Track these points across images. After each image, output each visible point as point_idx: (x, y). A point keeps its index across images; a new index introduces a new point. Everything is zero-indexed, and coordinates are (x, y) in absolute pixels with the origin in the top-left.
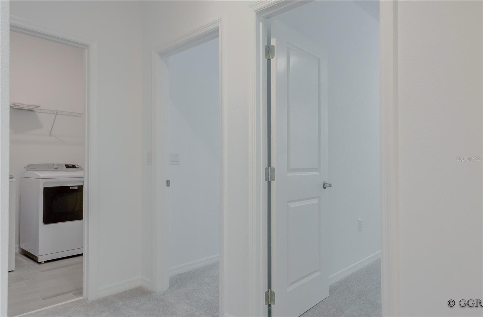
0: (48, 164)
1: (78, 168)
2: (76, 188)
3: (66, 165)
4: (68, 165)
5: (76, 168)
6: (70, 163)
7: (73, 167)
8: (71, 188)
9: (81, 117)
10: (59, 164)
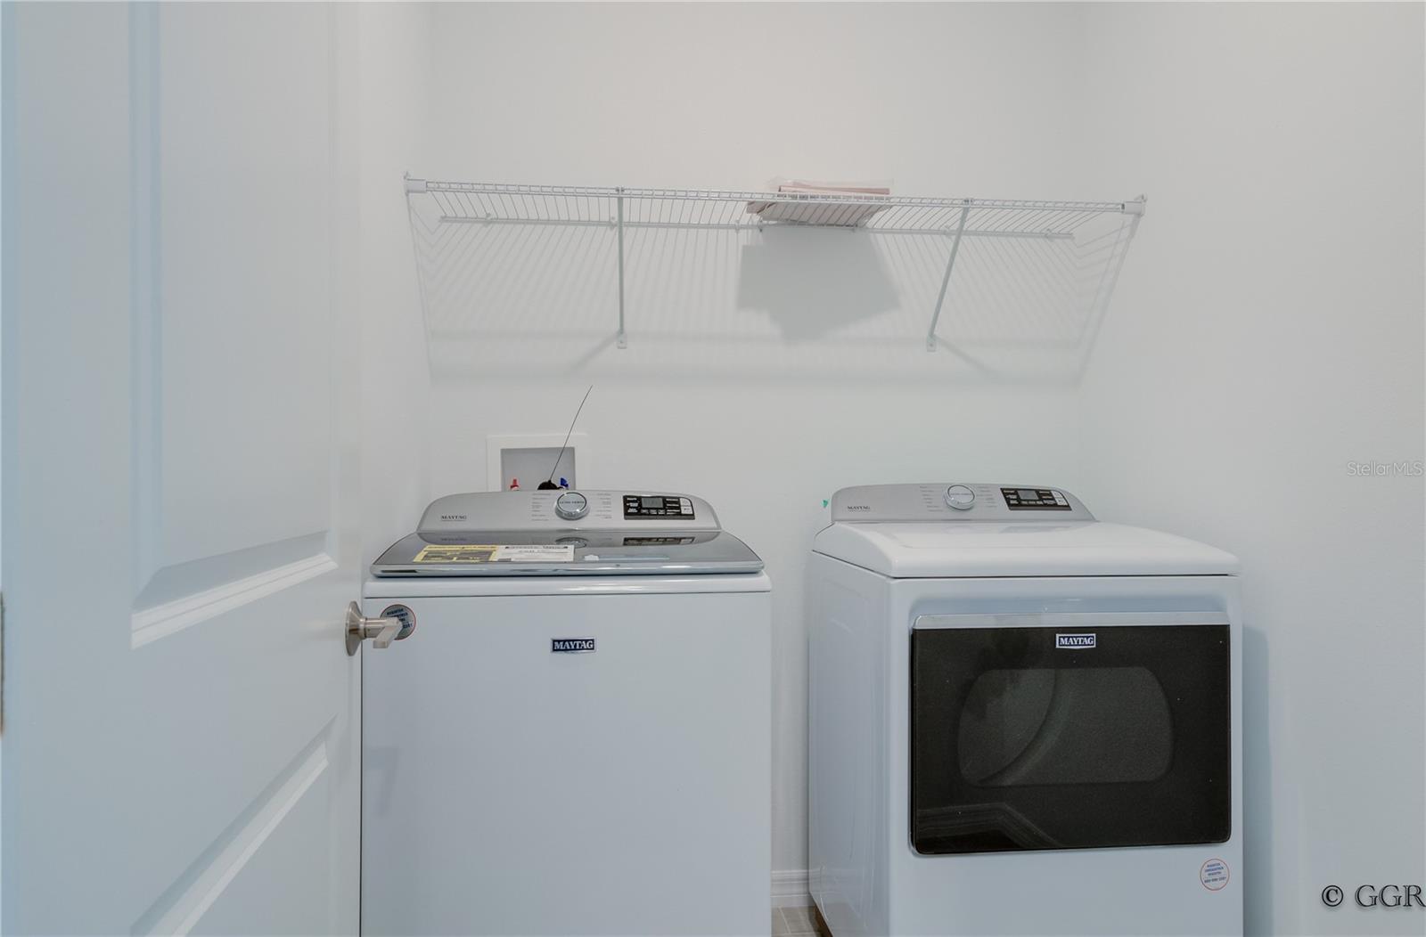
0: (924, 489)
1: (1067, 507)
2: (1089, 642)
3: (1006, 493)
4: (1016, 491)
5: (1055, 506)
6: (1028, 478)
7: (1043, 500)
8: (1062, 642)
9: (1069, 235)
10: (974, 485)
